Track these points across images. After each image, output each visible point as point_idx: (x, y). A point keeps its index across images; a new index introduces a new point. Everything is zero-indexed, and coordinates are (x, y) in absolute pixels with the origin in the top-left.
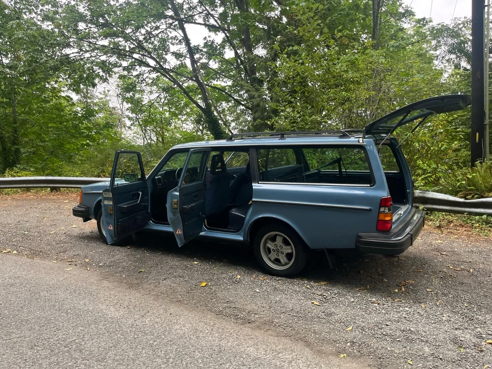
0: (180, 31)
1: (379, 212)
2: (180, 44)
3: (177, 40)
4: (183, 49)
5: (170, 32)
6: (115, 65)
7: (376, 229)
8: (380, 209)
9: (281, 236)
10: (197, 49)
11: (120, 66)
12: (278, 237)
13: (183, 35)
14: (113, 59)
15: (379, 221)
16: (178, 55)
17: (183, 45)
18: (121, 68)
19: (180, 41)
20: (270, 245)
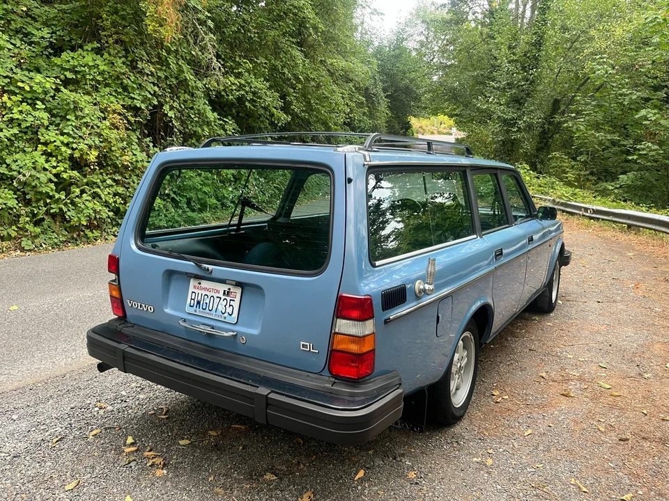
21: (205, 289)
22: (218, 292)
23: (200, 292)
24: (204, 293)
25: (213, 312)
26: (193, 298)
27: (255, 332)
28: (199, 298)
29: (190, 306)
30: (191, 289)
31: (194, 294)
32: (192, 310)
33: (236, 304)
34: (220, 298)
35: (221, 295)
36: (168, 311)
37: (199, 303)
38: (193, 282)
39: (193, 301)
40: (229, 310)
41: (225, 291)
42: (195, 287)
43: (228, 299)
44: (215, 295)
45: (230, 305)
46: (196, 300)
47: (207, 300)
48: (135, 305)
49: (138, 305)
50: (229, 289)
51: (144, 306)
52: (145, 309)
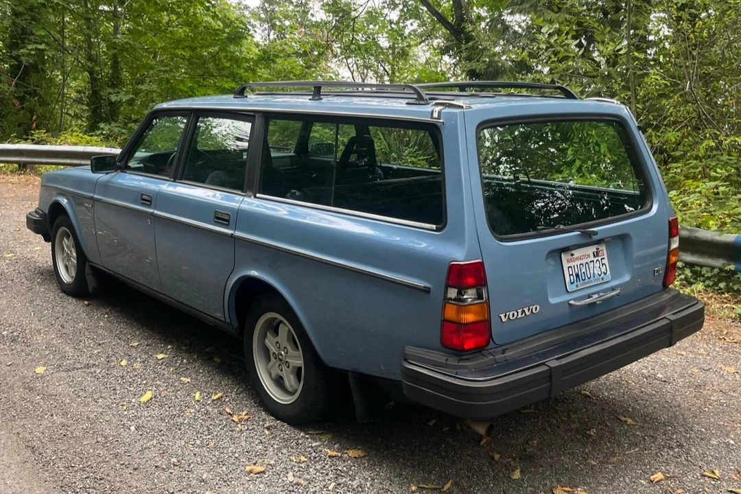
1: (446, 300)
7: (442, 342)
8: (446, 292)
9: (286, 325)
12: (281, 325)
15: (445, 321)
20: (270, 342)
21: (578, 259)
22: (589, 256)
23: (575, 264)
24: (578, 263)
25: (592, 279)
26: (571, 273)
27: (627, 278)
28: (576, 270)
29: (572, 283)
30: (566, 265)
31: (570, 269)
32: (574, 287)
33: (606, 261)
34: (593, 261)
35: (592, 258)
36: (553, 301)
37: (577, 275)
38: (564, 257)
39: (571, 277)
40: (603, 269)
41: (594, 253)
42: (568, 261)
43: (599, 258)
44: (588, 260)
45: (603, 265)
46: (574, 274)
47: (583, 270)
48: (513, 314)
49: (518, 313)
50: (597, 249)
51: (526, 310)
52: (527, 313)
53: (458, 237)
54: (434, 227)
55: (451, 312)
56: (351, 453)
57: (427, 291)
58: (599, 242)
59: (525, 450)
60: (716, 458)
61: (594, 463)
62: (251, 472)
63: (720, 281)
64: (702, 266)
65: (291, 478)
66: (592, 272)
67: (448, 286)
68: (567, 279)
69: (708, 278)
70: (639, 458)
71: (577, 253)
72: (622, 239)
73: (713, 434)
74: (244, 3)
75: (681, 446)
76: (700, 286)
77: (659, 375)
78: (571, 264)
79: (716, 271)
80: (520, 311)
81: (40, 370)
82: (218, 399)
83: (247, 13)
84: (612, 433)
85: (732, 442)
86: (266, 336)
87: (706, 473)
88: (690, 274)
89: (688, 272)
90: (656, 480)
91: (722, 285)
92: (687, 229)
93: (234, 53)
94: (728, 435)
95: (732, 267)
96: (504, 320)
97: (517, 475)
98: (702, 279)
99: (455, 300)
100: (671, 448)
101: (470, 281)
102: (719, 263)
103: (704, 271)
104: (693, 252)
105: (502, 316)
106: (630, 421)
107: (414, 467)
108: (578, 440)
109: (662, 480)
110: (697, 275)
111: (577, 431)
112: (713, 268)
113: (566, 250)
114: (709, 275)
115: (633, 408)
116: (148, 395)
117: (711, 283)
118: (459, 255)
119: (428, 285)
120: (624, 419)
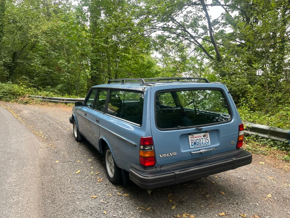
0: (204, 12)
1: (140, 149)
2: (205, 20)
3: (202, 17)
4: (205, 23)
5: (199, 13)
6: (168, 37)
7: (140, 163)
8: (140, 147)
10: (216, 22)
11: (171, 37)
13: (205, 14)
14: (167, 34)
15: (140, 156)
16: (204, 27)
17: (207, 20)
18: (171, 38)
19: (204, 18)
21: (196, 137)
22: (201, 136)
23: (194, 139)
24: (196, 139)
25: (202, 144)
26: (192, 142)
27: (218, 145)
28: (195, 141)
29: (192, 145)
30: (190, 139)
31: (192, 141)
32: (193, 147)
33: (209, 138)
35: (202, 137)
36: (183, 151)
37: (195, 143)
39: (192, 144)
40: (207, 141)
41: (203, 135)
42: (191, 138)
43: (206, 138)
44: (201, 138)
45: (207, 140)
46: (193, 142)
47: (198, 141)
48: (165, 155)
49: (167, 155)
50: (205, 134)
51: (171, 154)
52: (171, 155)
53: (144, 129)
54: (139, 125)
55: (142, 154)
56: (125, 195)
57: (136, 146)
58: (206, 132)
59: (181, 200)
60: (248, 210)
61: (203, 206)
62: (92, 197)
63: (283, 146)
64: (277, 141)
65: (102, 201)
66: (202, 142)
67: (140, 145)
68: (190, 144)
69: (279, 145)
70: (220, 206)
71: (195, 135)
72: (217, 131)
73: (252, 201)
74: (157, 57)
75: (237, 204)
76: (275, 148)
77: (243, 178)
78: (193, 139)
79: (282, 143)
80: (168, 154)
81: (57, 162)
82: (98, 174)
83: (157, 60)
84: (215, 197)
85: (258, 204)
86: (108, 157)
87: (241, 215)
88: (272, 144)
89: (272, 143)
90: (221, 215)
91: (283, 148)
92: (273, 128)
93: (151, 72)
94: (257, 202)
95: (287, 142)
96: (161, 157)
97: (174, 208)
98: (277, 145)
99: (142, 149)
100: (233, 204)
101: (147, 143)
102: (283, 140)
103: (278, 142)
104: (275, 136)
105: (160, 156)
106: (223, 193)
107: (142, 201)
108: (202, 198)
109: (224, 215)
110: (275, 144)
111: (203, 195)
112: (281, 142)
113: (190, 134)
114: (279, 144)
115: (228, 189)
116: (79, 171)
117: (280, 147)
118: (143, 135)
119: (136, 144)
120: (221, 192)
